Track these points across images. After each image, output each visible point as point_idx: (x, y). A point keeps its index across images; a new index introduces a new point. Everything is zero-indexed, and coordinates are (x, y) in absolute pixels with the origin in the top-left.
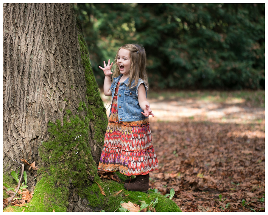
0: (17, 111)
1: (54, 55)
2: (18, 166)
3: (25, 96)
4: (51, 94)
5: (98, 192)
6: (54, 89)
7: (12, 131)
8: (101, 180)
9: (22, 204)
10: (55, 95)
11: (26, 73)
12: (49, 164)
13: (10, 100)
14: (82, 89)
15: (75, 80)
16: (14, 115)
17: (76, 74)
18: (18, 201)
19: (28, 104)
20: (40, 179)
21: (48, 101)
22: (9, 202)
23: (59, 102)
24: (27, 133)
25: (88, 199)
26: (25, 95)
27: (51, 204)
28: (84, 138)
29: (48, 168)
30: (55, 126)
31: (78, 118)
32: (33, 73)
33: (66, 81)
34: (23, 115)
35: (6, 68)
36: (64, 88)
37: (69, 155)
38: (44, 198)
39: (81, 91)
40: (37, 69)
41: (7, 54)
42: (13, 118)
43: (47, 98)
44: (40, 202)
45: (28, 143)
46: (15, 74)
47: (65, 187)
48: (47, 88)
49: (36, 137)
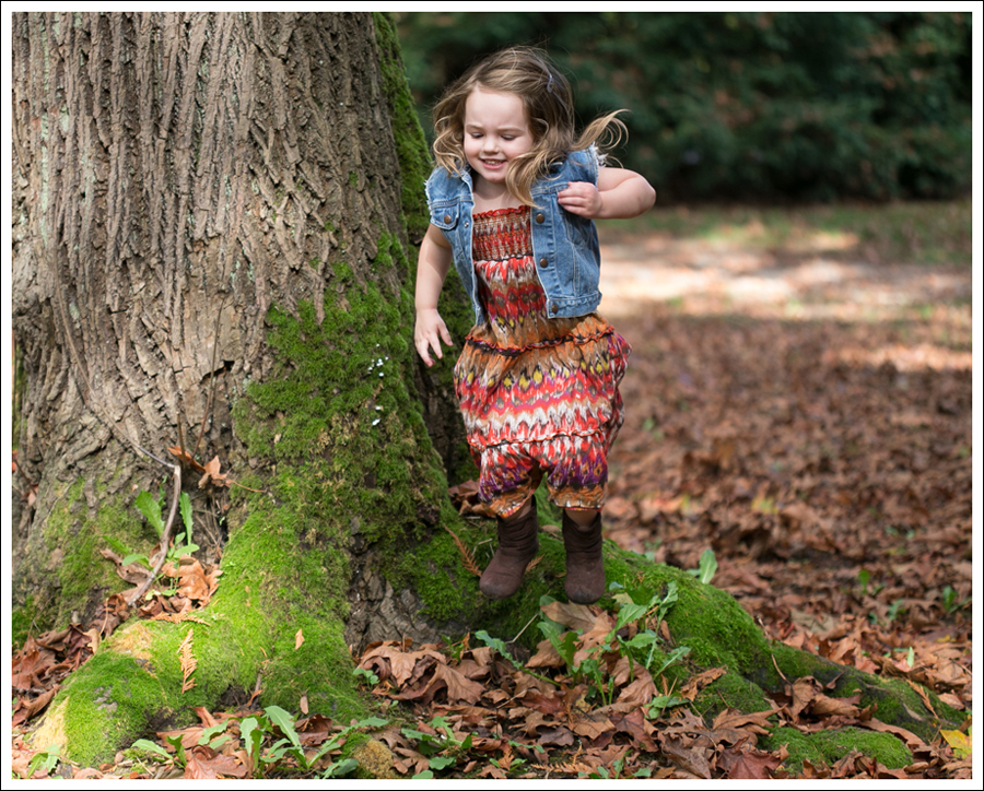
0: (153, 270)
1: (284, 61)
2: (159, 475)
3: (180, 215)
4: (279, 207)
5: (455, 563)
6: (289, 186)
7: (132, 343)
8: (464, 522)
9: (178, 612)
10: (291, 208)
11: (182, 128)
12: (275, 463)
13: (124, 229)
14: (386, 187)
15: (361, 153)
16: (142, 284)
17: (367, 132)
18: (164, 602)
19: (194, 244)
20: (241, 522)
21: (266, 234)
22: (131, 607)
23: (308, 236)
24: (190, 352)
25: (420, 591)
26: (181, 210)
27: (287, 611)
28: (398, 366)
29: (271, 481)
30: (293, 325)
31: (376, 293)
32: (210, 130)
33: (330, 157)
34: (174, 287)
35: (109, 114)
36: (323, 185)
37: (346, 430)
38: (262, 591)
39: (384, 195)
40: (223, 112)
41: (114, 61)
42: (136, 297)
43: (262, 220)
44: (249, 605)
45: (192, 388)
46: (142, 133)
47: (337, 547)
48: (262, 186)
49: (221, 365)
